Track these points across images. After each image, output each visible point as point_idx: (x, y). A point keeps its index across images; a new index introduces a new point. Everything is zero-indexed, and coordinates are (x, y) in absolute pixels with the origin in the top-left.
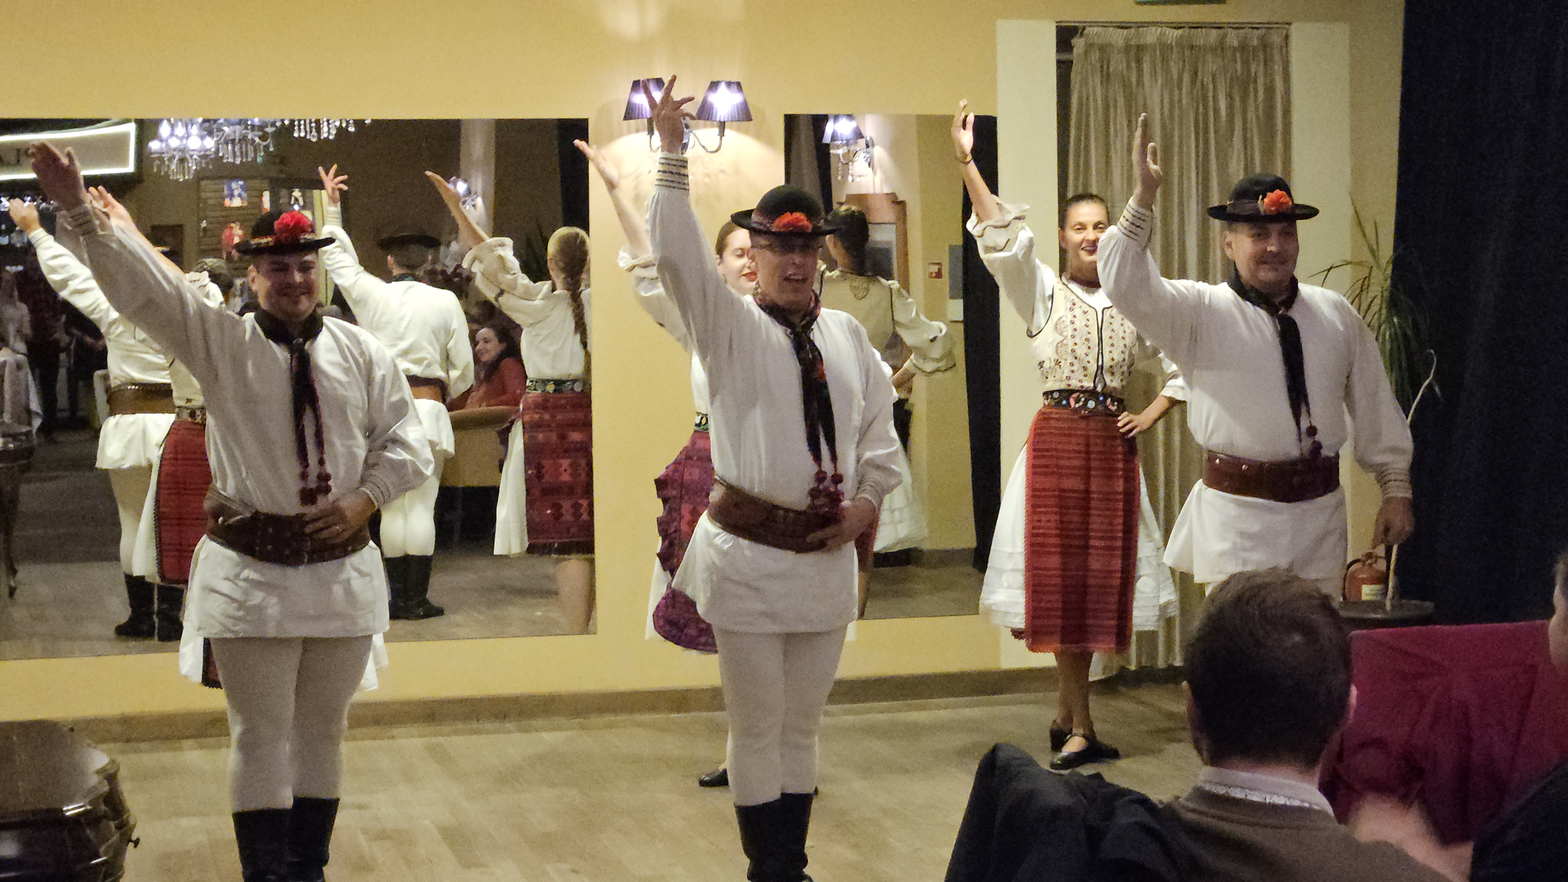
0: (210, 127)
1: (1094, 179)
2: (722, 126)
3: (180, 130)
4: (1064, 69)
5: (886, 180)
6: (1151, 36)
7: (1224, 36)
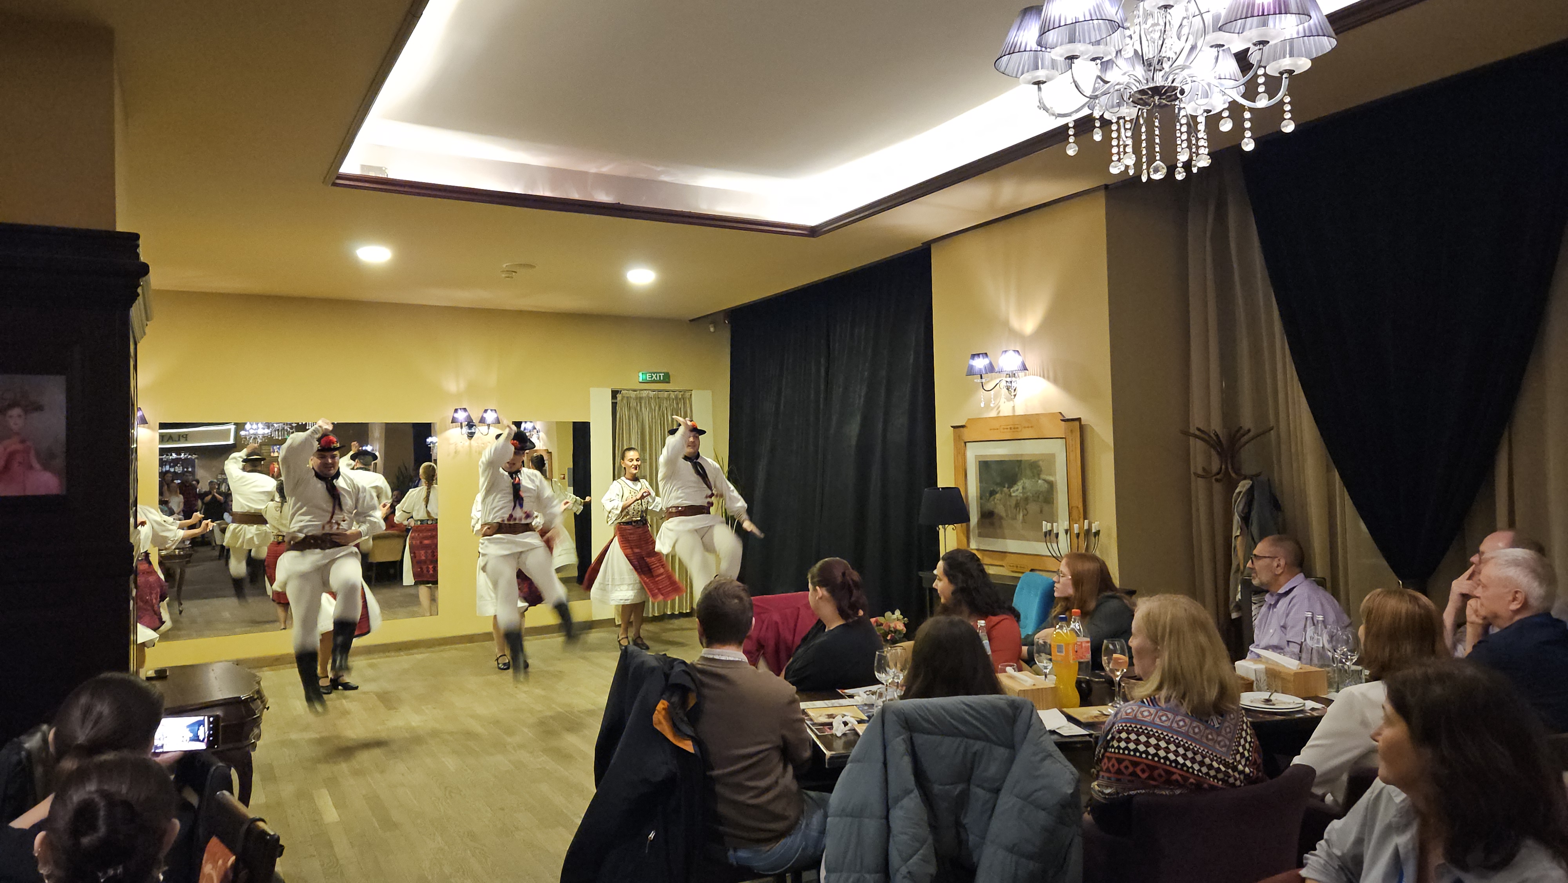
0: (268, 425)
1: (633, 442)
2: (489, 425)
3: (255, 426)
4: (614, 405)
5: (544, 445)
6: (644, 394)
7: (670, 394)
